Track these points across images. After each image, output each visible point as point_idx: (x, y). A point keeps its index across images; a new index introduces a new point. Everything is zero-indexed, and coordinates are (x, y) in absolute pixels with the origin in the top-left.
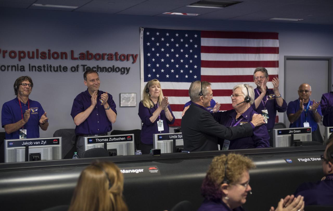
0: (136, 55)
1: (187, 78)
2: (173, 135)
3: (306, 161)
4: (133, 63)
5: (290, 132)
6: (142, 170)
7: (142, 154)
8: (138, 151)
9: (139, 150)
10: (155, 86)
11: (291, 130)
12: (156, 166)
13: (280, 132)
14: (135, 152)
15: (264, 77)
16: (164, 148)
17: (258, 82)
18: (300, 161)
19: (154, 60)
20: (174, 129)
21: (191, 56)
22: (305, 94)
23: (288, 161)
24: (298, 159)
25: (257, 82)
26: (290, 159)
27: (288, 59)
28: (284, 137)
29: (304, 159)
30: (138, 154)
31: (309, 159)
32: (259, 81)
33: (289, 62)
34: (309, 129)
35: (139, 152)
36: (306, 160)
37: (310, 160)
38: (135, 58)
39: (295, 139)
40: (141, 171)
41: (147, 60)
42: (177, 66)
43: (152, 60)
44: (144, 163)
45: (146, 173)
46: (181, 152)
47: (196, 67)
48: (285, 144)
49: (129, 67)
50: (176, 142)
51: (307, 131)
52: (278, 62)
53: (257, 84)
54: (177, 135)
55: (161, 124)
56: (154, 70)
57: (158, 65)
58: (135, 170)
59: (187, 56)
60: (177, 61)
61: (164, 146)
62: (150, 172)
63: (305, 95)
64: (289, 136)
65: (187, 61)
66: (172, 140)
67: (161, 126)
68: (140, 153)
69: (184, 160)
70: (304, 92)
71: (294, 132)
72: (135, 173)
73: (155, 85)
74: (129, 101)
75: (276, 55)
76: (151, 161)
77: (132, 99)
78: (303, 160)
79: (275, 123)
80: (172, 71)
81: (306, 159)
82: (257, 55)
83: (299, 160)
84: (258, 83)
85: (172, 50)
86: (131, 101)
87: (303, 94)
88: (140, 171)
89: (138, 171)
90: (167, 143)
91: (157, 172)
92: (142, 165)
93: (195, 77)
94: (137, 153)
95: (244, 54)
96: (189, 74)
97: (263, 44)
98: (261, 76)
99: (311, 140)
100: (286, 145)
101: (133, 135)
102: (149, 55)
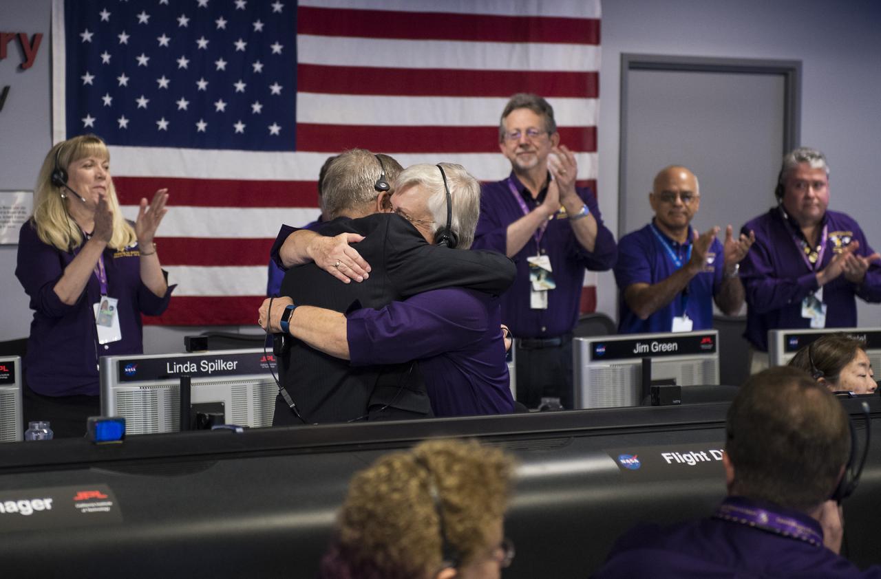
0: (34, 37)
1: (239, 133)
2: (182, 361)
3: (694, 463)
4: (22, 68)
5: (640, 348)
6: (46, 504)
7: (54, 437)
8: (37, 426)
9: (41, 423)
10: (92, 161)
11: (643, 342)
12: (104, 486)
13: (598, 350)
14: (26, 427)
15: (542, 132)
16: (145, 411)
17: (519, 150)
18: (669, 462)
19: (106, 58)
20: (187, 339)
21: (259, 47)
22: (681, 206)
23: (623, 461)
24: (664, 455)
25: (514, 151)
26: (631, 455)
27: (634, 64)
28: (614, 371)
29: (685, 456)
30: (37, 437)
31: (704, 455)
32: (521, 146)
33: (635, 76)
34: (709, 340)
35: (42, 431)
36: (692, 459)
37: (709, 460)
38: (29, 48)
39: (656, 375)
40: (42, 508)
41: (78, 59)
42: (202, 85)
43: (102, 59)
44: (55, 475)
45: (63, 514)
46: (210, 428)
47: (276, 89)
48: (619, 398)
49: (7, 84)
50: (192, 388)
51: (703, 347)
52: (595, 76)
53: (514, 156)
54: (197, 360)
55: (110, 313)
56: (107, 100)
57: (123, 80)
58: (16, 500)
59: (241, 45)
60: (202, 64)
61: (145, 403)
62: (80, 509)
63: (684, 209)
64: (633, 364)
65: (240, 66)
66: (177, 382)
67: (109, 325)
68: (45, 431)
69: (221, 463)
70: (679, 201)
71: (654, 351)
72: (17, 515)
73: (95, 159)
74: (5, 222)
75: (591, 49)
76: (85, 464)
77: (14, 213)
78: (681, 458)
79: (581, 314)
80: (183, 104)
81: (695, 455)
82: (518, 47)
83: (668, 460)
84: (518, 154)
85: (183, 21)
86: (11, 224)
87: (675, 206)
88: (39, 506)
89: (27, 507)
90: (154, 395)
91: (107, 509)
92: (49, 484)
93: (275, 129)
94: (34, 435)
95: (468, 45)
96: (248, 117)
97: (540, 6)
98: (533, 128)
99: (717, 382)
100: (623, 400)
101: (16, 360)
102: (87, 36)
